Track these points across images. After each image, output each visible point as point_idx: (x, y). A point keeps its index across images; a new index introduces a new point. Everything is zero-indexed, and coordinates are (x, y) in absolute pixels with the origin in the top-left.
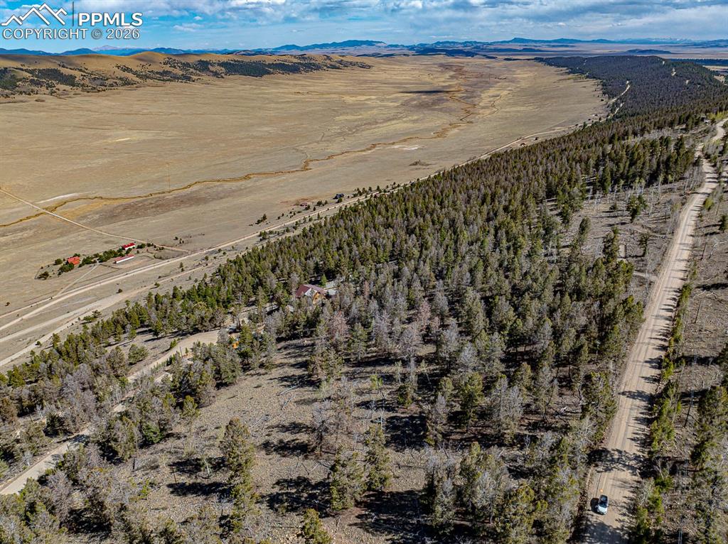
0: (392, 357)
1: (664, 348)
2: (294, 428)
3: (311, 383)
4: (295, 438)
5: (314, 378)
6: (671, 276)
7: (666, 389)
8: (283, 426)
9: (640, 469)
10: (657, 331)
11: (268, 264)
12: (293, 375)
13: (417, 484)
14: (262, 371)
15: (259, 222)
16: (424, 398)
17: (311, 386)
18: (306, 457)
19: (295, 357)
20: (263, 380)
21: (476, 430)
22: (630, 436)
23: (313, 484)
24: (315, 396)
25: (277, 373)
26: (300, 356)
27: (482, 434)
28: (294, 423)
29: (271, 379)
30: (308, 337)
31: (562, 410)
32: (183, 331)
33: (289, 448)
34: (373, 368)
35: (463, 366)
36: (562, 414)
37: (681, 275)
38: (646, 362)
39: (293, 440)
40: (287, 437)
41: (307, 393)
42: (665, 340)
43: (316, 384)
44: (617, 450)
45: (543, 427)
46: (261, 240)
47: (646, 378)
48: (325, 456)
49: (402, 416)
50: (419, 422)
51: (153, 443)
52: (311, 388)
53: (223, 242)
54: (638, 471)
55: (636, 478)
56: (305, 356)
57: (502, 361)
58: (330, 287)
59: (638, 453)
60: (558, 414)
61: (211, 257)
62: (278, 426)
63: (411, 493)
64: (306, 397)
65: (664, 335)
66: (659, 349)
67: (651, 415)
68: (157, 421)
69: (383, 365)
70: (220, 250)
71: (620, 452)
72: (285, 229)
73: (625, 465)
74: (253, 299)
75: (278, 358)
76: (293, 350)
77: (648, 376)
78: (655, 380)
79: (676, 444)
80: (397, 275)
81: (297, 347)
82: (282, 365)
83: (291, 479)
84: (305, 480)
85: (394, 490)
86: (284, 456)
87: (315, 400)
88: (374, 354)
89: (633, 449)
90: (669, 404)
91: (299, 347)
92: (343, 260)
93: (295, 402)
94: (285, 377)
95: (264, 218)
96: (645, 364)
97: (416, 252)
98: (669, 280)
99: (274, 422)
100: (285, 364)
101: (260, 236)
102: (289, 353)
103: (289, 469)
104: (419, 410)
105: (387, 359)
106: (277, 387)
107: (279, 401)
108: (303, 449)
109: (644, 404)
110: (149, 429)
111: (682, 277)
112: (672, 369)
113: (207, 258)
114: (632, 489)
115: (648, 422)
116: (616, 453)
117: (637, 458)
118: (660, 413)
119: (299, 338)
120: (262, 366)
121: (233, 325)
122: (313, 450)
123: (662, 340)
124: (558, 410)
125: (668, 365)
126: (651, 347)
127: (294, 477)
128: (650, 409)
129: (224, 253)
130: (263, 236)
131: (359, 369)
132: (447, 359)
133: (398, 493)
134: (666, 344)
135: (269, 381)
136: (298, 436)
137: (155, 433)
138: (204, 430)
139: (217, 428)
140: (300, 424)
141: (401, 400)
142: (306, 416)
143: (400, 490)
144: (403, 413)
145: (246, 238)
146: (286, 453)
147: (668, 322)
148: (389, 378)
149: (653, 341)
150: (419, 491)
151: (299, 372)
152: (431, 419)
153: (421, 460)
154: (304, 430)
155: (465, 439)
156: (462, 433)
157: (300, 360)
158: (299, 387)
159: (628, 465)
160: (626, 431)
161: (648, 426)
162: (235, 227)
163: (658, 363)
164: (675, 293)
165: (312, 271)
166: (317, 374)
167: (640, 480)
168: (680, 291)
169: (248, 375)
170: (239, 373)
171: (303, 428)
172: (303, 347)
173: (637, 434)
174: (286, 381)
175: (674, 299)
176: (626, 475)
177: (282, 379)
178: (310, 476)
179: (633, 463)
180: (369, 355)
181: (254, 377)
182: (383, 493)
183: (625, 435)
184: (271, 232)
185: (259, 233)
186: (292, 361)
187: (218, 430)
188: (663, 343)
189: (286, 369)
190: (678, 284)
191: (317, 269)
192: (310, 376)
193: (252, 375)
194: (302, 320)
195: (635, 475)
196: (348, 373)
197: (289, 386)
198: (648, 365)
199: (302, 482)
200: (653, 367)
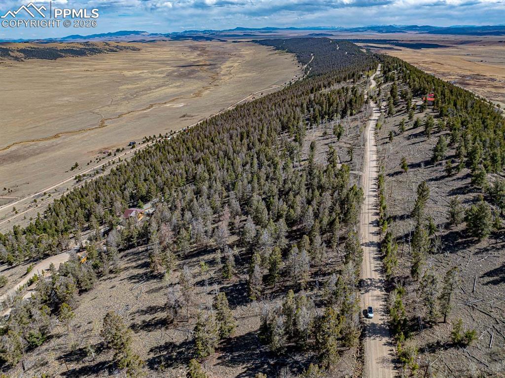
0: (209, 248)
1: (377, 214)
2: (151, 310)
3: (155, 277)
4: (154, 317)
5: (155, 273)
6: (370, 172)
7: (386, 237)
8: (142, 311)
9: (384, 287)
10: (371, 205)
11: (91, 198)
12: (138, 274)
13: (252, 327)
14: (112, 275)
15: (72, 169)
16: (239, 271)
17: (155, 279)
18: (167, 328)
19: (135, 261)
20: (115, 282)
21: (280, 285)
22: (373, 269)
23: (178, 345)
24: (160, 285)
25: (124, 275)
26: (139, 259)
27: (285, 287)
28: (150, 307)
29: (121, 280)
30: (141, 245)
31: (329, 261)
32: (34, 258)
33: (152, 325)
34: (197, 258)
35: (264, 244)
36: (330, 264)
37: (375, 169)
38: (370, 224)
39: (153, 319)
40: (148, 318)
41: (154, 284)
42: (377, 209)
43: (161, 277)
44: (369, 279)
45: (321, 274)
46: (77, 182)
47: (373, 233)
48: (181, 324)
49: (228, 286)
50: (240, 287)
51: (37, 346)
52: (155, 280)
53: (47, 187)
54: (383, 288)
55: (383, 293)
56: (143, 259)
57: (287, 237)
58: (147, 208)
59: (381, 278)
60: (327, 264)
61: (38, 200)
62: (138, 312)
63: (249, 334)
64: (153, 287)
65: (375, 206)
66: (375, 215)
67: (381, 254)
68: (38, 328)
69: (204, 255)
70: (45, 194)
71: (371, 279)
72: (95, 172)
73: (375, 287)
74: (86, 225)
75: (122, 264)
76: (132, 257)
77: (373, 232)
78: (378, 234)
79: (400, 268)
80: (198, 193)
81: (134, 254)
82: (126, 269)
83: (160, 346)
84: (171, 344)
85: (238, 335)
86: (150, 331)
87: (161, 288)
88: (195, 249)
89: (377, 276)
90: (390, 246)
91: (136, 253)
92: (152, 188)
93: (146, 292)
94: (132, 276)
95: (77, 165)
96: (370, 225)
97: (206, 175)
98: (369, 173)
99: (134, 309)
100: (129, 267)
101: (76, 179)
102: (130, 259)
103: (156, 339)
104: (238, 280)
105: (205, 251)
106: (129, 285)
107: (133, 294)
108: (164, 323)
109: (375, 248)
110: (32, 336)
111: (376, 170)
112: (386, 225)
113: (35, 201)
114: (383, 300)
115: (381, 259)
116: (369, 280)
117: (380, 281)
118: (387, 252)
119: (134, 247)
120: (111, 272)
121: (76, 246)
122: (172, 322)
123: (375, 209)
124: (327, 262)
125: (383, 224)
126: (370, 215)
127: (162, 343)
128: (380, 251)
129: (49, 196)
130: (79, 179)
131: (187, 261)
132: (251, 242)
133: (241, 336)
134: (378, 211)
135: (120, 282)
136: (156, 315)
137: (38, 338)
138: (78, 327)
139: (89, 323)
140: (155, 307)
141: (226, 275)
142: (160, 300)
143: (242, 334)
144: (228, 284)
145: (64, 182)
146: (150, 329)
147: (375, 198)
148: (212, 263)
149: (370, 211)
150: (256, 331)
151: (142, 271)
152: (252, 283)
153: (250, 311)
154: (159, 310)
155: (274, 292)
156: (271, 288)
157: (140, 262)
158: (145, 281)
159: (377, 286)
160: (370, 266)
161: (381, 261)
162: (53, 175)
163: (377, 223)
164: (375, 181)
165: (129, 199)
166: (158, 270)
167: (386, 293)
168: (377, 179)
169: (101, 280)
170: (95, 280)
171: (158, 309)
172: (139, 253)
173: (376, 267)
174: (134, 279)
175: (375, 184)
176: (378, 292)
177: (131, 278)
178: (174, 341)
179: (379, 284)
180: (192, 250)
181: (107, 281)
182: (230, 339)
183: (370, 269)
184: (84, 175)
185: (74, 177)
186: (134, 264)
187: (91, 324)
188: (376, 211)
189: (131, 271)
190: (375, 175)
191: (132, 197)
192: (152, 272)
193: (105, 280)
194: (135, 234)
195: (383, 291)
196: (180, 265)
197: (138, 282)
198: (371, 225)
199: (169, 346)
200: (374, 226)
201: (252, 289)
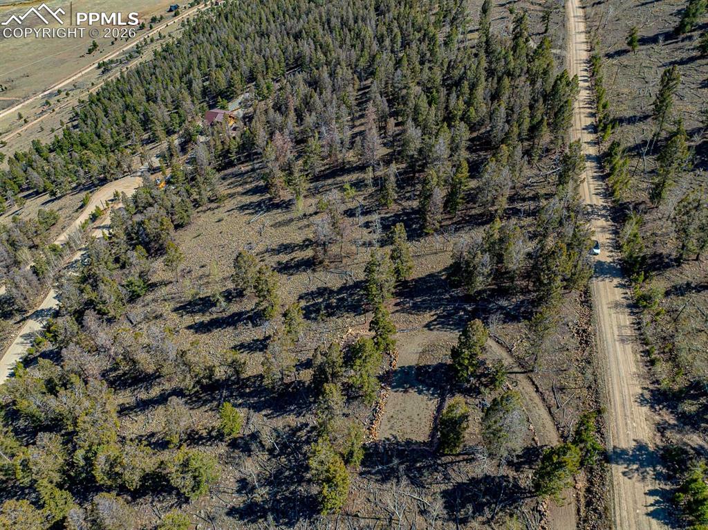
0: (348, 166)
1: (593, 115)
2: (285, 249)
3: (277, 206)
4: (292, 257)
5: (277, 201)
6: (576, 50)
7: (612, 148)
8: (273, 250)
9: (609, 216)
10: (582, 101)
12: (251, 203)
13: (432, 267)
14: (213, 205)
15: (90, 51)
16: (400, 196)
17: (278, 208)
18: (314, 270)
19: (240, 185)
20: (221, 213)
21: (462, 213)
22: (593, 192)
23: (336, 290)
24: (288, 216)
25: (230, 204)
26: (246, 183)
27: (469, 216)
28: (282, 245)
29: (228, 211)
30: (242, 163)
31: (528, 182)
32: (84, 185)
33: (292, 267)
34: (333, 180)
36: (529, 186)
37: (584, 47)
38: (584, 129)
39: (292, 260)
40: (284, 258)
41: (279, 216)
42: (592, 108)
43: (287, 205)
44: (589, 205)
45: (518, 199)
46: (103, 72)
47: (588, 143)
48: (332, 265)
49: (387, 216)
50: (405, 218)
51: (139, 296)
52: (280, 211)
53: (58, 81)
54: (609, 218)
55: (609, 223)
56: (251, 182)
58: (235, 108)
59: (605, 204)
60: (526, 186)
61: (53, 101)
62: (267, 251)
63: (431, 275)
64: (280, 219)
65: (590, 104)
66: (590, 117)
67: (602, 172)
69: (342, 175)
70: (59, 92)
71: (591, 206)
72: (127, 55)
73: (599, 215)
74: (146, 136)
75: (222, 190)
76: (233, 179)
77: (589, 141)
78: (595, 143)
79: (633, 189)
81: (236, 176)
82: (232, 196)
83: (312, 291)
84: (325, 289)
85: (416, 277)
86: (292, 275)
87: (291, 220)
88: (327, 167)
89: (599, 202)
90: (618, 160)
91: (240, 174)
92: (235, 78)
93: (272, 226)
94: (243, 206)
95: (95, 45)
96: (583, 131)
98: (576, 54)
99: (261, 248)
100: (235, 194)
101: (99, 67)
102: (232, 183)
103: (304, 284)
104: (400, 208)
105: (343, 169)
106: (243, 218)
107: (253, 229)
108: (310, 264)
109: (594, 164)
111: (586, 48)
112: (609, 131)
113: (47, 103)
114: (610, 232)
115: (603, 178)
116: (588, 207)
117: (605, 208)
118: (613, 169)
119: (235, 166)
120: (211, 201)
121: (142, 167)
122: (321, 262)
123: (588, 108)
124: (525, 183)
125: (604, 129)
126: (582, 116)
127: (313, 288)
128: (600, 168)
129: (67, 94)
130: (105, 68)
131: (320, 184)
133: (420, 279)
134: (593, 111)
135: (228, 213)
136: (294, 255)
137: (139, 287)
138: (188, 272)
139: (203, 267)
140: (290, 244)
141: (383, 202)
142: (295, 235)
143: (420, 276)
144: (386, 213)
145: (83, 73)
146: (291, 272)
147: (588, 92)
148: (358, 185)
149: (582, 110)
150: (440, 272)
151: (256, 198)
153: (425, 248)
154: (296, 248)
155: (456, 223)
156: (450, 219)
157: (248, 187)
158: (265, 212)
159: (601, 215)
160: (589, 188)
161: (603, 181)
162: (63, 61)
163: (594, 129)
164: (585, 65)
165: (200, 97)
166: (280, 196)
167: (613, 224)
168: (589, 62)
169: (198, 212)
170: (193, 212)
171: (295, 247)
172: (242, 174)
173: (598, 189)
174: (247, 209)
175: (586, 70)
176: (602, 222)
177: (242, 208)
178: (329, 285)
179: (603, 212)
180: (323, 168)
181: (208, 212)
182: (406, 282)
183: (590, 192)
184: (111, 62)
185: (96, 65)
186: (240, 189)
187: (205, 268)
188: (590, 110)
189: (239, 198)
190: (584, 56)
191: (205, 92)
192: (270, 199)
193: (205, 212)
194: (234, 148)
195: (608, 221)
196: (310, 189)
197: (253, 214)
198: (585, 131)
199: (321, 292)
200: (589, 133)
201: (428, 218)
